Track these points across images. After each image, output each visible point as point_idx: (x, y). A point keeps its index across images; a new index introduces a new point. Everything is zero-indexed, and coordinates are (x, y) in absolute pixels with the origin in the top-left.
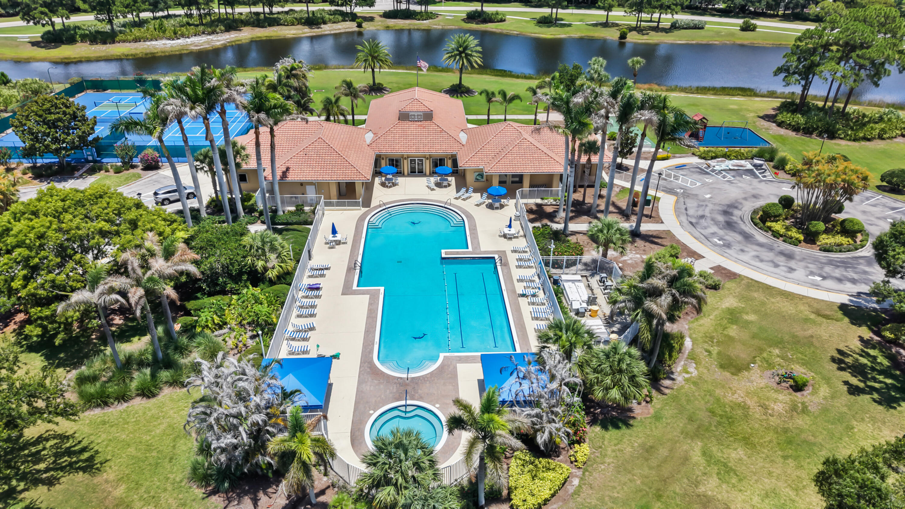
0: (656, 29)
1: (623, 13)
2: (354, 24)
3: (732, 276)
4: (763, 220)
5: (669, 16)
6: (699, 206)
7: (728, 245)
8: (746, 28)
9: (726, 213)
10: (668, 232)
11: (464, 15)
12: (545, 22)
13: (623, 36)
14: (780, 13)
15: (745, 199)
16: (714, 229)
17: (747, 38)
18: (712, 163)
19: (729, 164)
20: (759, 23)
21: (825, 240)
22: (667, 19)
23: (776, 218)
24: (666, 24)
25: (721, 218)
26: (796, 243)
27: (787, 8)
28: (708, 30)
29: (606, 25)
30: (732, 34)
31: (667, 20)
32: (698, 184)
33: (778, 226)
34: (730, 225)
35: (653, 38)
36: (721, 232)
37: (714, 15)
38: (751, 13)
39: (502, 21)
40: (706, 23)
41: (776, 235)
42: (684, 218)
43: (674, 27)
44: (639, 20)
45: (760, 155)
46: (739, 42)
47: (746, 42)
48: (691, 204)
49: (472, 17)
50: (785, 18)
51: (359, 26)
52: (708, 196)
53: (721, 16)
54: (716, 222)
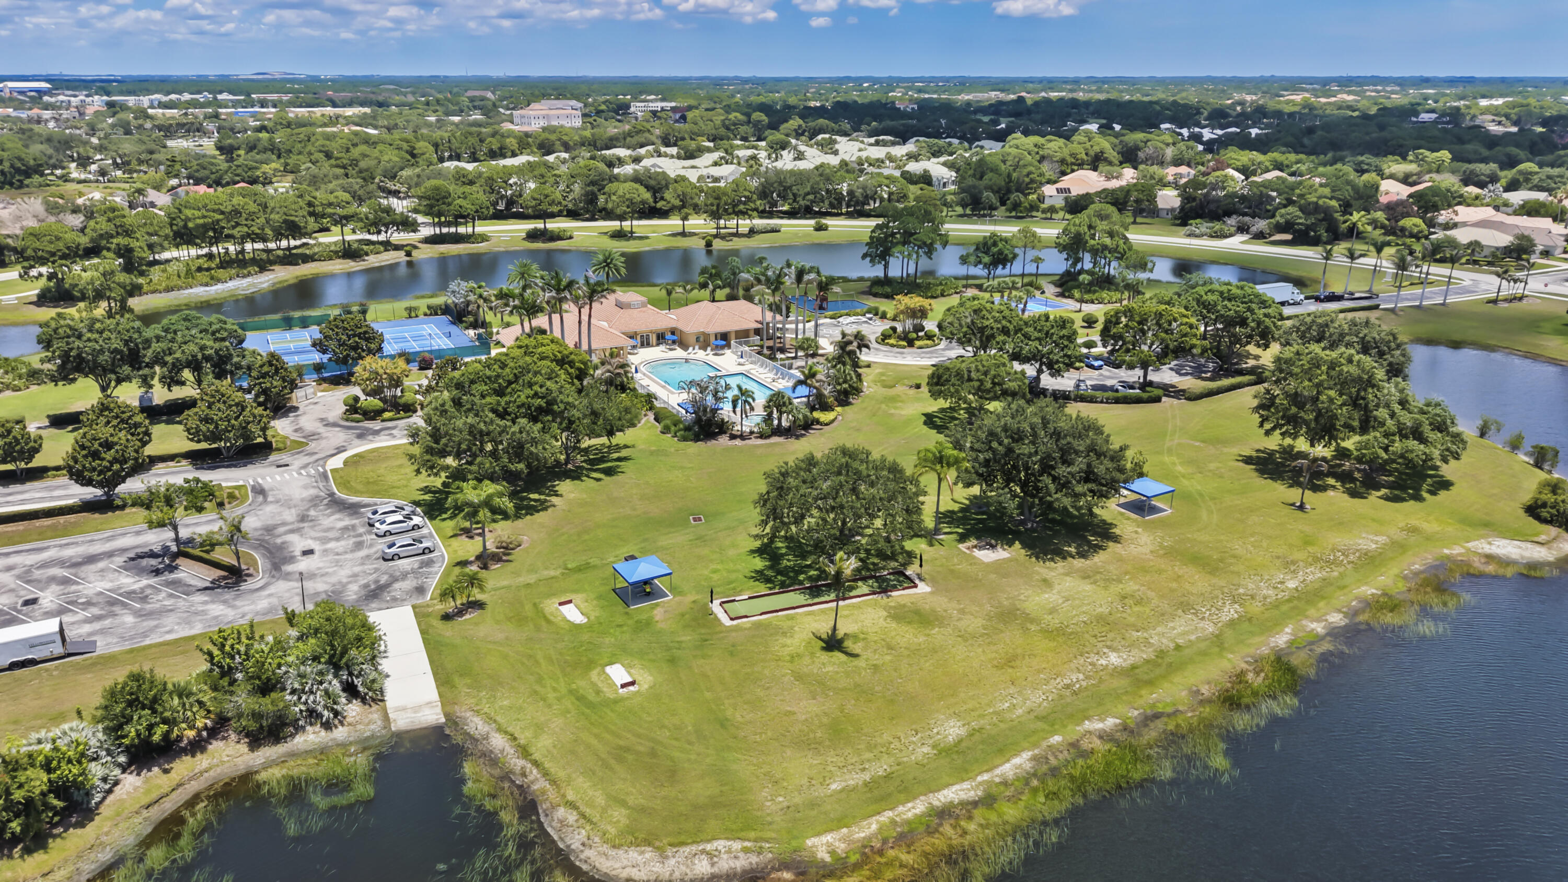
0: (737, 235)
1: (702, 222)
2: (402, 253)
4: (883, 340)
5: (748, 221)
8: (820, 228)
11: (524, 235)
12: (619, 235)
13: (709, 244)
14: (844, 210)
17: (821, 237)
18: (841, 319)
19: (852, 319)
20: (828, 221)
21: (918, 343)
22: (745, 224)
23: (889, 337)
24: (744, 230)
26: (904, 347)
27: (848, 206)
28: (786, 233)
29: (683, 234)
30: (807, 235)
31: (744, 226)
33: (892, 341)
35: (737, 243)
37: (782, 218)
38: (816, 213)
39: (571, 238)
40: (781, 225)
41: (892, 346)
43: (752, 232)
44: (718, 228)
45: (869, 312)
46: (816, 241)
47: (823, 241)
49: (532, 236)
50: (850, 215)
51: (409, 254)
53: (789, 218)
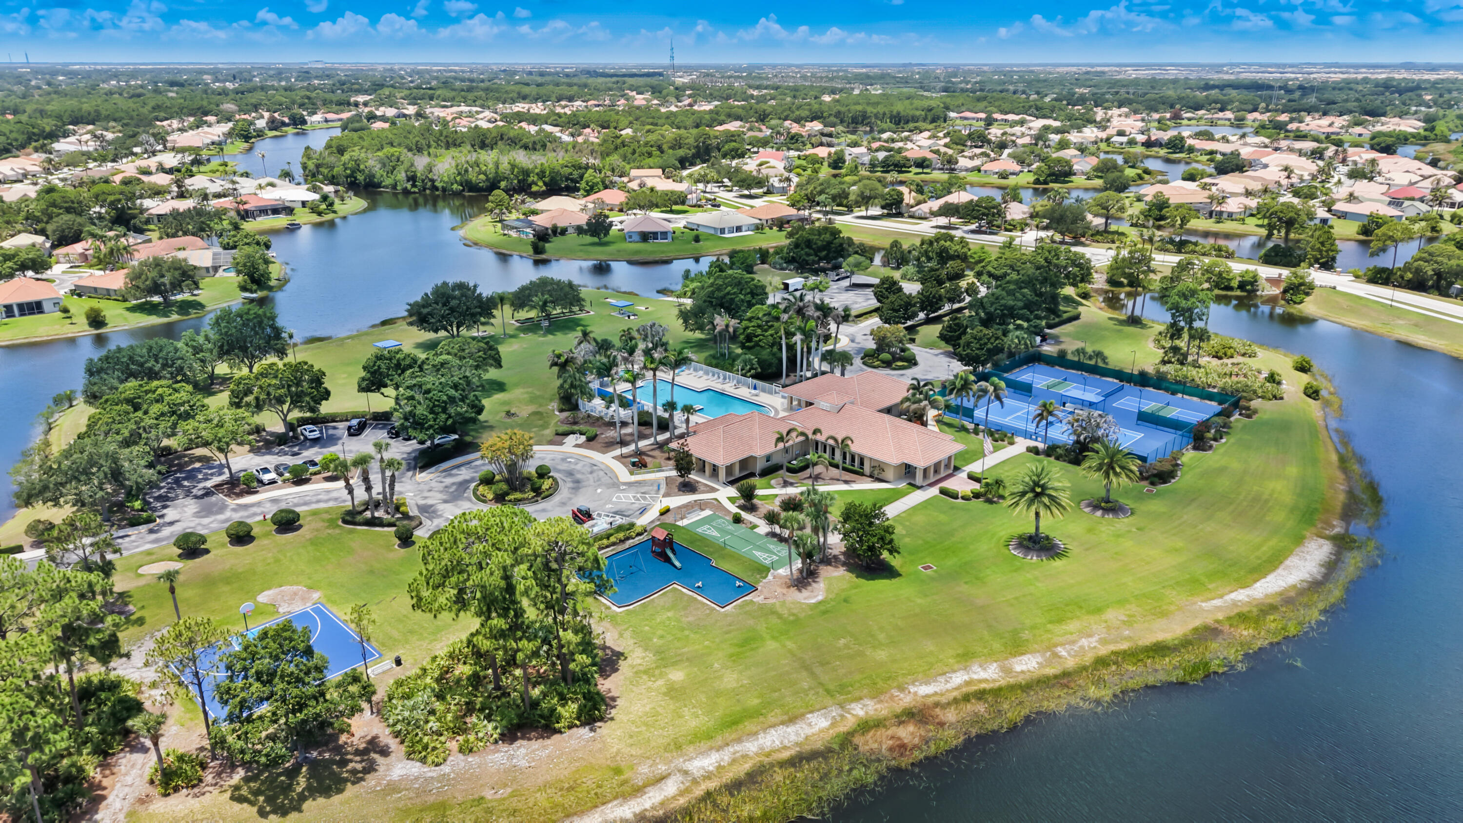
3: (551, 443)
6: (599, 480)
7: (564, 460)
9: (578, 482)
10: (604, 453)
15: (570, 499)
16: (578, 467)
25: (579, 476)
32: (614, 499)
34: (570, 474)
36: (573, 467)
42: (603, 467)
48: (605, 479)
52: (599, 491)
54: (579, 472)
